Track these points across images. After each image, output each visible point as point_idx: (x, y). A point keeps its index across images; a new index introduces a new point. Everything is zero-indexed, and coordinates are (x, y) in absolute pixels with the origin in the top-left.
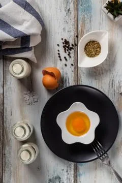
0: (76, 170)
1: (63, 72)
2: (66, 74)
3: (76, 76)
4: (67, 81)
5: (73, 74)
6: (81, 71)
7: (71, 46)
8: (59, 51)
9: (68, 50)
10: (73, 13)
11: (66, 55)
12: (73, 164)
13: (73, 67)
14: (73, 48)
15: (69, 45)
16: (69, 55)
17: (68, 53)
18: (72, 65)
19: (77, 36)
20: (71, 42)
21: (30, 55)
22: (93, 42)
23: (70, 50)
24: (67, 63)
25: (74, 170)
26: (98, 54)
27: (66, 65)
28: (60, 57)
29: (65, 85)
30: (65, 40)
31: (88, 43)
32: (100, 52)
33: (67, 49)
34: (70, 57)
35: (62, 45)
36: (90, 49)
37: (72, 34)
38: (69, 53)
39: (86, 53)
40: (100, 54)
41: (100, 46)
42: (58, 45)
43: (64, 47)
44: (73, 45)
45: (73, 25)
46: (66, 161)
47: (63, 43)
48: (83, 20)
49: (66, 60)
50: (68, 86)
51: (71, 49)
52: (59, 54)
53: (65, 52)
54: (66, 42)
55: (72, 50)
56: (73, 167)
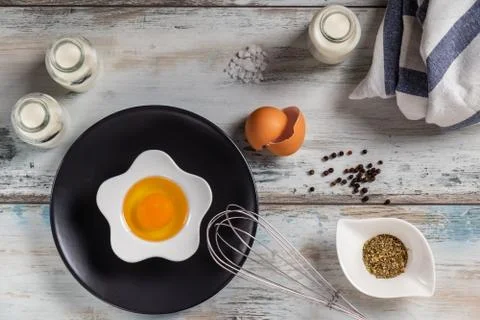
0: (32, 201)
1: (292, 165)
2: (287, 175)
3: (282, 200)
4: (267, 177)
5: (286, 192)
6: (295, 213)
7: (362, 186)
8: (350, 153)
9: (351, 177)
10: (450, 190)
11: (338, 174)
12: (48, 192)
13: (305, 191)
14: (355, 191)
15: (364, 181)
16: (339, 180)
17: (345, 177)
18: (312, 189)
19: (387, 203)
20: (372, 187)
21: (374, 87)
22: (405, 257)
23: (352, 185)
24: (317, 175)
25: (33, 196)
26: (372, 272)
27: (311, 173)
28: (334, 156)
29: (257, 170)
30: (378, 171)
31: (399, 242)
32: (378, 275)
33: (355, 175)
34: (333, 184)
35: (364, 161)
36: (386, 250)
37: (395, 190)
38: (344, 182)
39: (374, 239)
40: (373, 277)
41: (395, 275)
42: (365, 152)
43: (360, 168)
44: (364, 190)
45: (418, 193)
46: (54, 174)
47: (370, 165)
48: (430, 219)
49: (325, 174)
50: (256, 178)
51: (355, 185)
52: (341, 154)
53: (346, 171)
54: (372, 174)
55: (351, 190)
56: (39, 191)
